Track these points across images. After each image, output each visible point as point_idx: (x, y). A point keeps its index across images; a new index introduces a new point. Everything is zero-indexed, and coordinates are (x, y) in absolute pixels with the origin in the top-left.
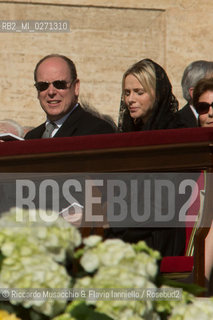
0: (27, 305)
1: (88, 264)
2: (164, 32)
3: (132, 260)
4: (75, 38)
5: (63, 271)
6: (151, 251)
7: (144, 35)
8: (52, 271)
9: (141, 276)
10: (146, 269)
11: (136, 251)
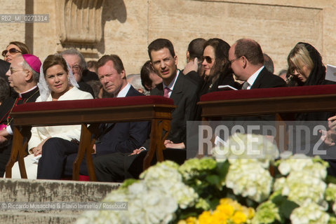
0: (245, 195)
1: (283, 169)
2: (322, 22)
3: (311, 167)
4: (266, 26)
5: (268, 174)
6: (323, 162)
7: (310, 24)
8: (260, 173)
9: (316, 177)
10: (320, 173)
11: (314, 162)
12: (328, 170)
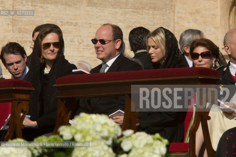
1: (126, 146)
2: (174, 11)
3: (151, 145)
4: (122, 14)
5: (111, 150)
6: (163, 139)
7: (162, 13)
8: (104, 150)
9: (156, 154)
10: (160, 150)
11: (154, 139)
12: (168, 146)
